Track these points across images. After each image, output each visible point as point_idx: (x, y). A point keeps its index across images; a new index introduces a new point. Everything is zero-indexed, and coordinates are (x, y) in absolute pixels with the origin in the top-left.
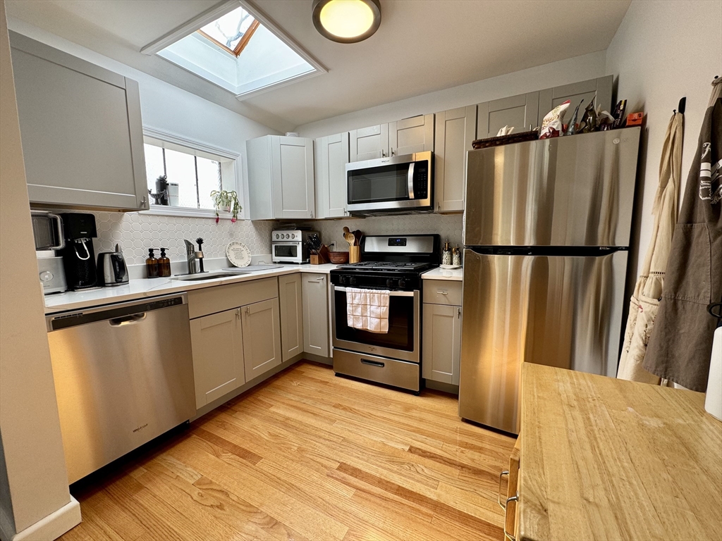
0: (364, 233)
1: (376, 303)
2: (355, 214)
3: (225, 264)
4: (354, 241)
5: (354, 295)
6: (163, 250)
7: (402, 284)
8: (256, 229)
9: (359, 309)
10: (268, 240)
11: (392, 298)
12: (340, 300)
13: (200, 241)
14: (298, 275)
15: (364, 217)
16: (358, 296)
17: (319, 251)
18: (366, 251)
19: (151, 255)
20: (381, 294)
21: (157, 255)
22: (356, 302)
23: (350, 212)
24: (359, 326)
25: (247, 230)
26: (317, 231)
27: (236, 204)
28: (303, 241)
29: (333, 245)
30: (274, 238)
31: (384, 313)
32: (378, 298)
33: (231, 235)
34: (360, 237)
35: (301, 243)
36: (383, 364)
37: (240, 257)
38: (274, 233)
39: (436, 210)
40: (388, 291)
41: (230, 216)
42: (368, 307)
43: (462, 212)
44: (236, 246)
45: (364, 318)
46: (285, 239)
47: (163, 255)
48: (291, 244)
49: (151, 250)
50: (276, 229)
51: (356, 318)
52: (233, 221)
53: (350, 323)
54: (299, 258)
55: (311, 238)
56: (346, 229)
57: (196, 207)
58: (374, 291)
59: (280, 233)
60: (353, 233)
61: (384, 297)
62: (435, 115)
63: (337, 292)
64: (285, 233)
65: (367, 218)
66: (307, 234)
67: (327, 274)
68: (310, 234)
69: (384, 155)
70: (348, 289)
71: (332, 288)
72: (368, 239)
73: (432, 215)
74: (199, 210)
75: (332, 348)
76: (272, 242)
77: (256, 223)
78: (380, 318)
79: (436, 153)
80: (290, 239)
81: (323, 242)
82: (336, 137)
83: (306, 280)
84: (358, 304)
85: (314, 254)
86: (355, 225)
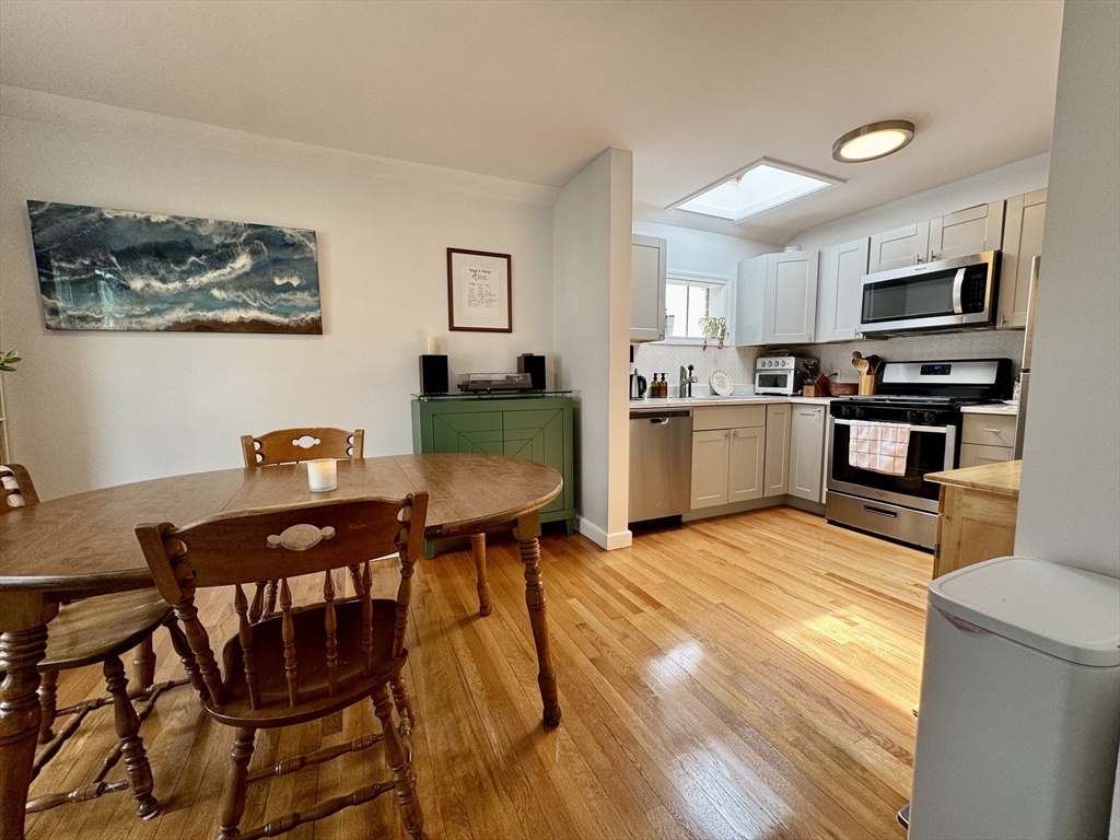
0: (883, 359)
1: (891, 438)
2: (870, 336)
3: (708, 391)
4: (867, 369)
5: (859, 430)
6: (663, 375)
7: (930, 419)
8: (740, 356)
9: (867, 445)
10: (751, 368)
11: (913, 434)
12: (842, 435)
13: (691, 368)
14: (789, 406)
15: (887, 338)
16: (866, 430)
17: (815, 381)
18: (884, 381)
19: (655, 379)
20: (897, 428)
21: (659, 379)
22: (862, 437)
23: (864, 333)
24: (864, 465)
25: (731, 357)
26: (813, 358)
27: (723, 331)
28: (796, 370)
29: (836, 374)
30: (759, 366)
31: (901, 451)
32: (893, 432)
33: (716, 362)
34: (877, 365)
35: (793, 372)
36: (895, 514)
37: (722, 385)
38: (760, 361)
39: (999, 325)
40: (908, 426)
41: (716, 343)
42: (879, 442)
43: (1023, 329)
44: (719, 374)
45: (872, 456)
46: (773, 367)
47: (663, 379)
48: (779, 373)
49: (655, 375)
50: (762, 356)
51: (861, 455)
52: (719, 348)
53: (852, 461)
54: (789, 389)
55: (806, 366)
56: (858, 355)
57: (684, 335)
58: (888, 424)
59: (766, 360)
60: (867, 359)
61: (902, 432)
62: (1005, 202)
63: (837, 426)
64: (773, 360)
65: (890, 340)
66: (801, 361)
67: (826, 406)
68: (806, 361)
69: (919, 260)
70: (852, 423)
71: (832, 421)
72: (889, 368)
73: (991, 333)
74: (687, 338)
75: (825, 489)
76: (755, 371)
77: (740, 350)
78: (895, 457)
79: (1004, 251)
80: (780, 367)
81: (822, 370)
82: (852, 245)
83: (797, 412)
84: (865, 440)
85: (808, 384)
86: (869, 349)
